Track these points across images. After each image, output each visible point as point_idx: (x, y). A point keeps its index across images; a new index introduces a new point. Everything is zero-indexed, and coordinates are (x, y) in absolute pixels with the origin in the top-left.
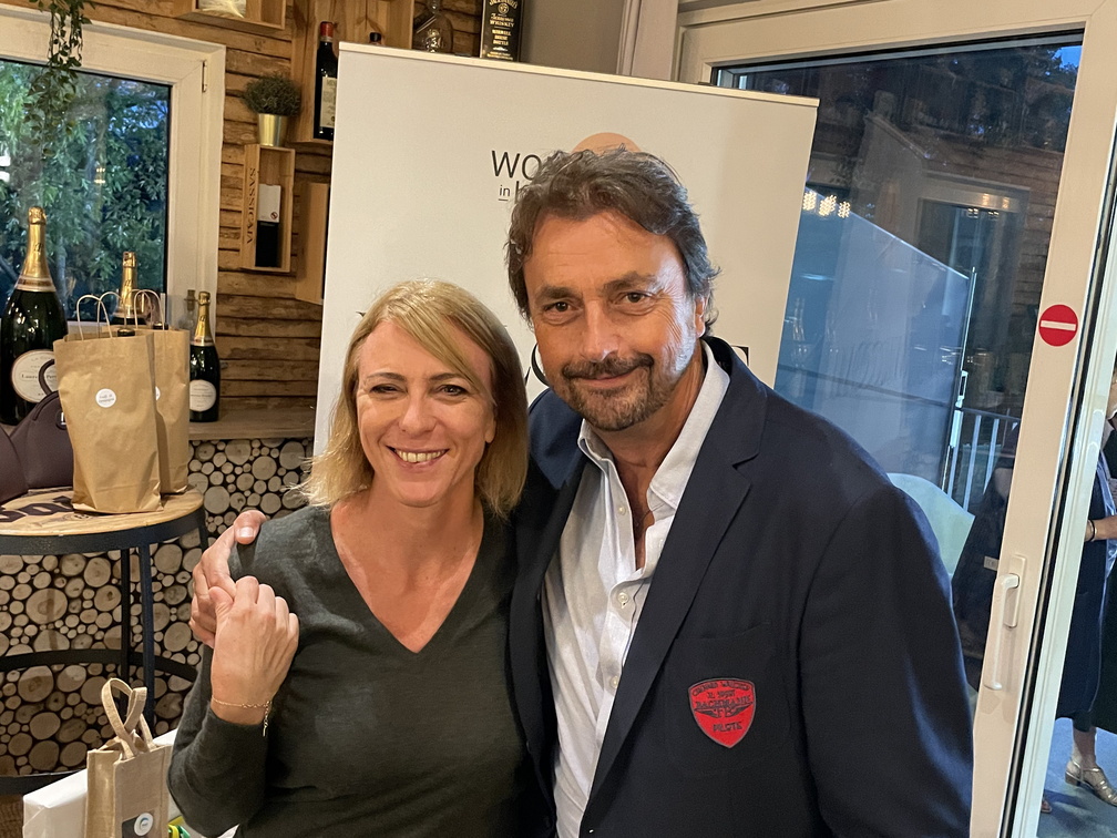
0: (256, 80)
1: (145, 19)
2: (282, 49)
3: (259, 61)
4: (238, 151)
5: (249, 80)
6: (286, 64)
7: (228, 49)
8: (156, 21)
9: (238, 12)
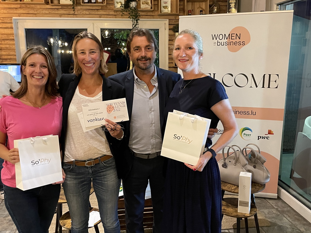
0: (174, 25)
1: (152, 17)
4: (172, 41)
7: (169, 20)
8: (154, 17)
9: (170, 12)
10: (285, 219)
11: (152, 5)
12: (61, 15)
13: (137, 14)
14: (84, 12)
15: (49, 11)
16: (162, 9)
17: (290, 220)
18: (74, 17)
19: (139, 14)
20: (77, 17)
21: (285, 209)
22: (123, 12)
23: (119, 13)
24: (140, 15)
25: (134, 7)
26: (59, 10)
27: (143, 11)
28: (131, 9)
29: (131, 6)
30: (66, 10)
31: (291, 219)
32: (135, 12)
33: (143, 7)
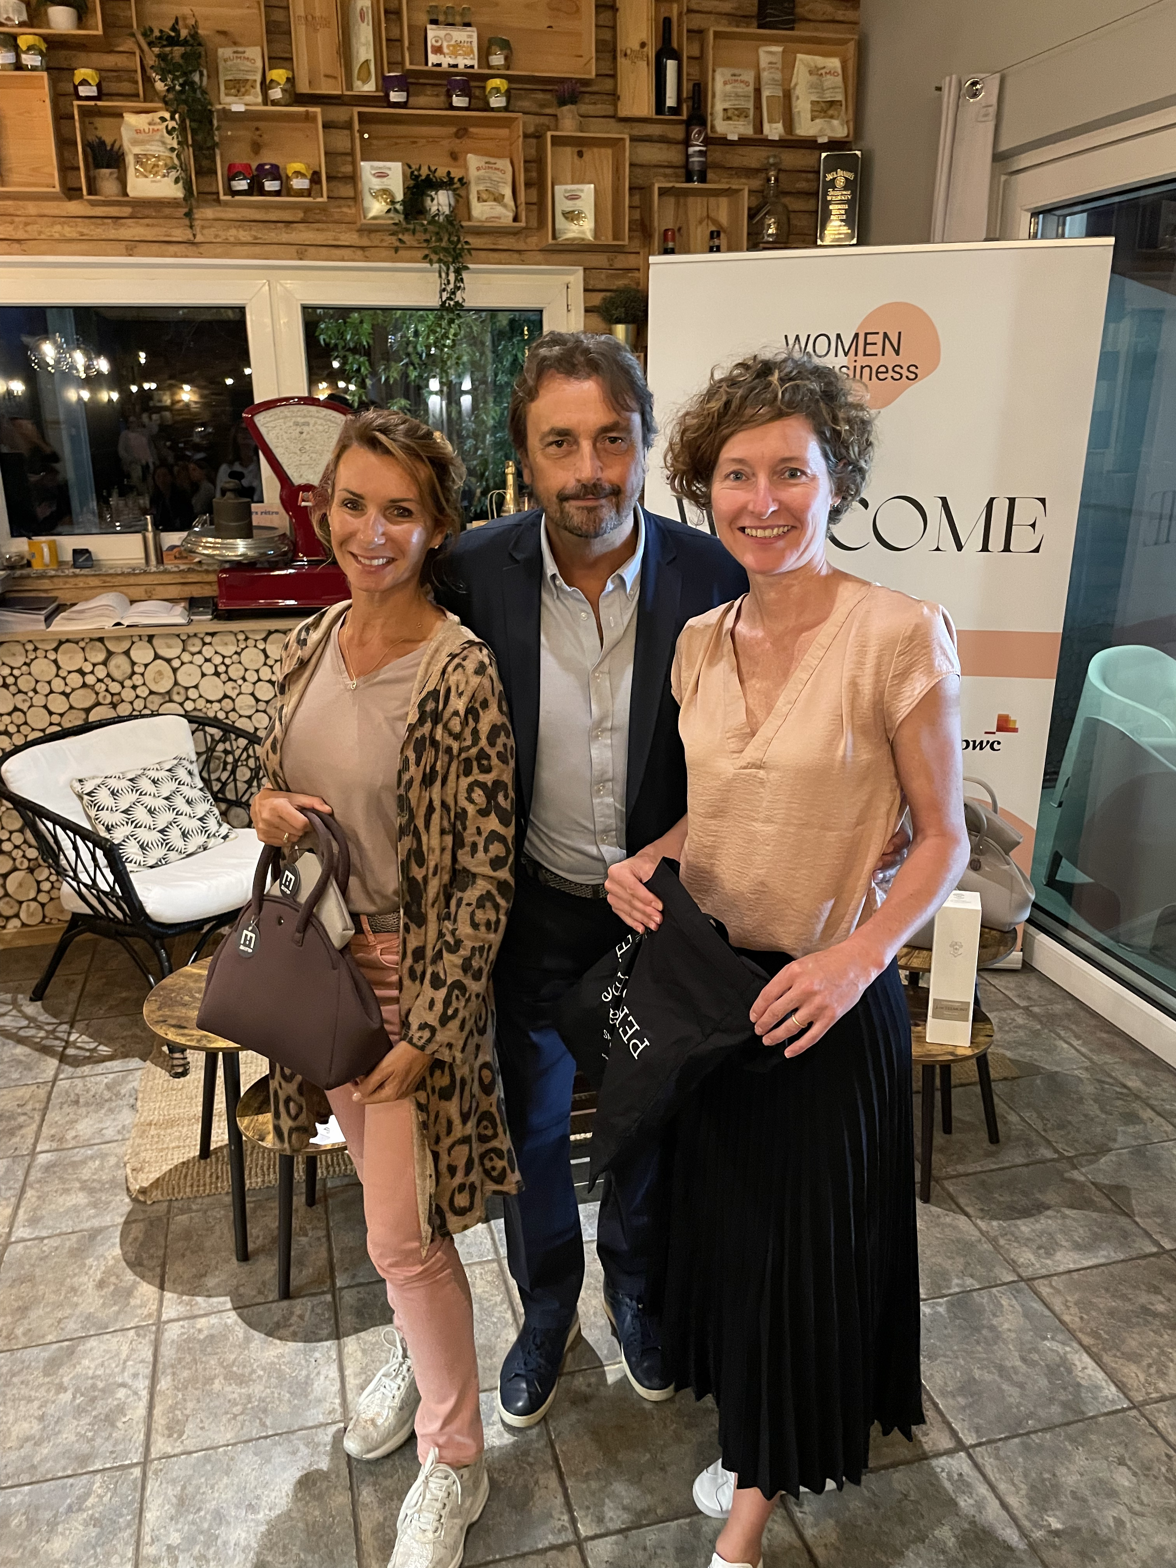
0: (608, 294)
1: (516, 256)
2: (632, 261)
3: (612, 275)
5: (602, 294)
6: (636, 274)
7: (585, 269)
8: (525, 256)
9: (589, 236)
10: (1065, 1046)
11: (517, 207)
12: (131, 247)
13: (459, 246)
14: (233, 232)
15: (79, 229)
16: (561, 222)
17: (1083, 1050)
18: (187, 256)
19: (466, 243)
20: (201, 255)
21: (1057, 1008)
22: (400, 236)
23: (382, 240)
24: (469, 250)
25: (447, 212)
26: (123, 225)
27: (479, 232)
28: (433, 221)
29: (434, 209)
30: (153, 225)
31: (1084, 1044)
32: (450, 235)
33: (482, 213)
